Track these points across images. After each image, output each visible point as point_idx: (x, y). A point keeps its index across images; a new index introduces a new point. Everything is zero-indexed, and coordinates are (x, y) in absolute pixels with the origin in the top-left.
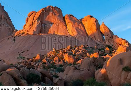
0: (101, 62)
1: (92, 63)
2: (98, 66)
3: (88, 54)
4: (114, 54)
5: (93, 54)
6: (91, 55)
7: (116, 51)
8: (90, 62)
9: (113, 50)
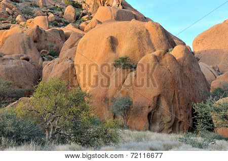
0: (55, 42)
1: (32, 43)
2: (48, 52)
3: (18, 18)
4: (87, 24)
5: (33, 18)
6: (28, 21)
7: (92, 17)
8: (29, 39)
9: (84, 15)
